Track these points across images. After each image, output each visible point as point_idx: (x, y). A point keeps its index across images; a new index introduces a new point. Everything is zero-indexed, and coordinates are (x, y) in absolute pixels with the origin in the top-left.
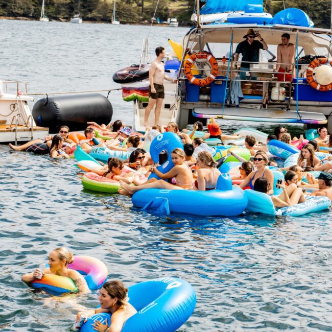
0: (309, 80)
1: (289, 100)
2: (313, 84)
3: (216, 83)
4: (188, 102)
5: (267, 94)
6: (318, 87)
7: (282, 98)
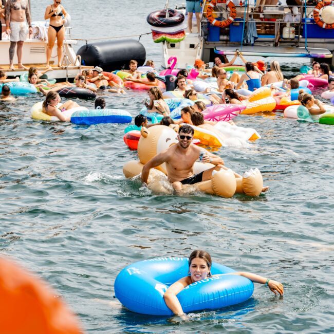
0: (316, 19)
1: (298, 38)
2: (319, 23)
3: (234, 24)
4: (210, 42)
5: (279, 33)
6: (324, 26)
7: (292, 36)
